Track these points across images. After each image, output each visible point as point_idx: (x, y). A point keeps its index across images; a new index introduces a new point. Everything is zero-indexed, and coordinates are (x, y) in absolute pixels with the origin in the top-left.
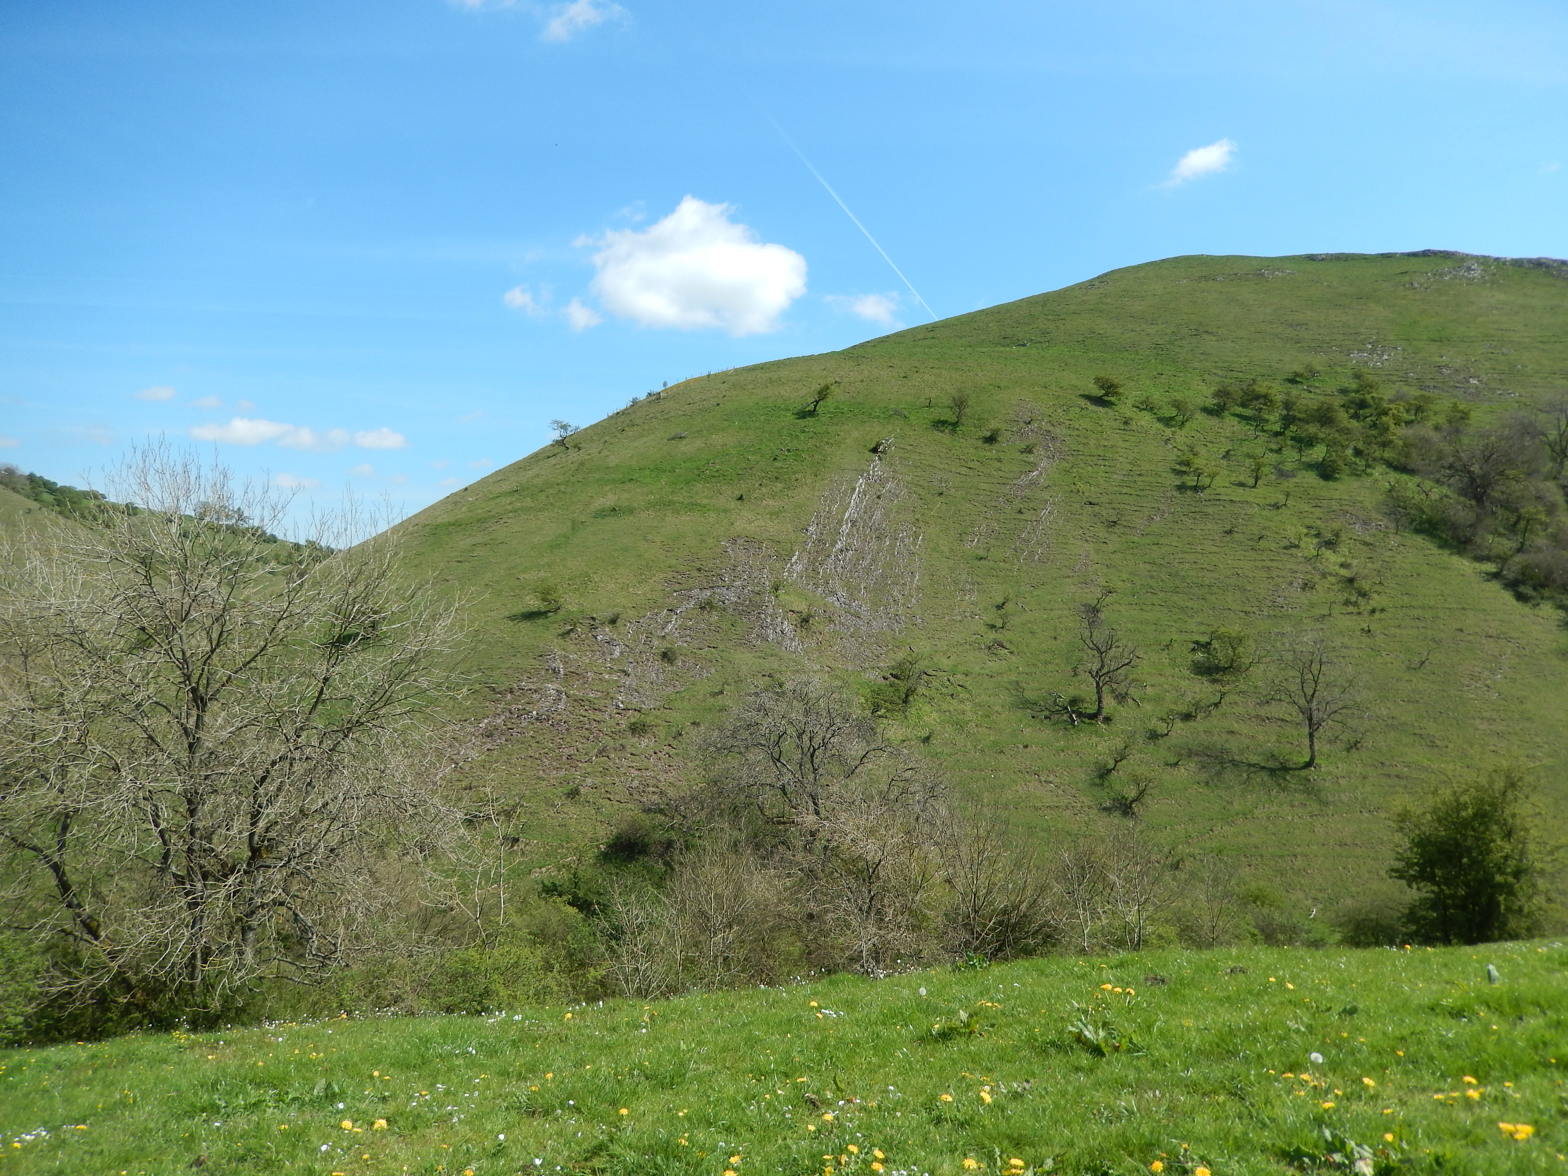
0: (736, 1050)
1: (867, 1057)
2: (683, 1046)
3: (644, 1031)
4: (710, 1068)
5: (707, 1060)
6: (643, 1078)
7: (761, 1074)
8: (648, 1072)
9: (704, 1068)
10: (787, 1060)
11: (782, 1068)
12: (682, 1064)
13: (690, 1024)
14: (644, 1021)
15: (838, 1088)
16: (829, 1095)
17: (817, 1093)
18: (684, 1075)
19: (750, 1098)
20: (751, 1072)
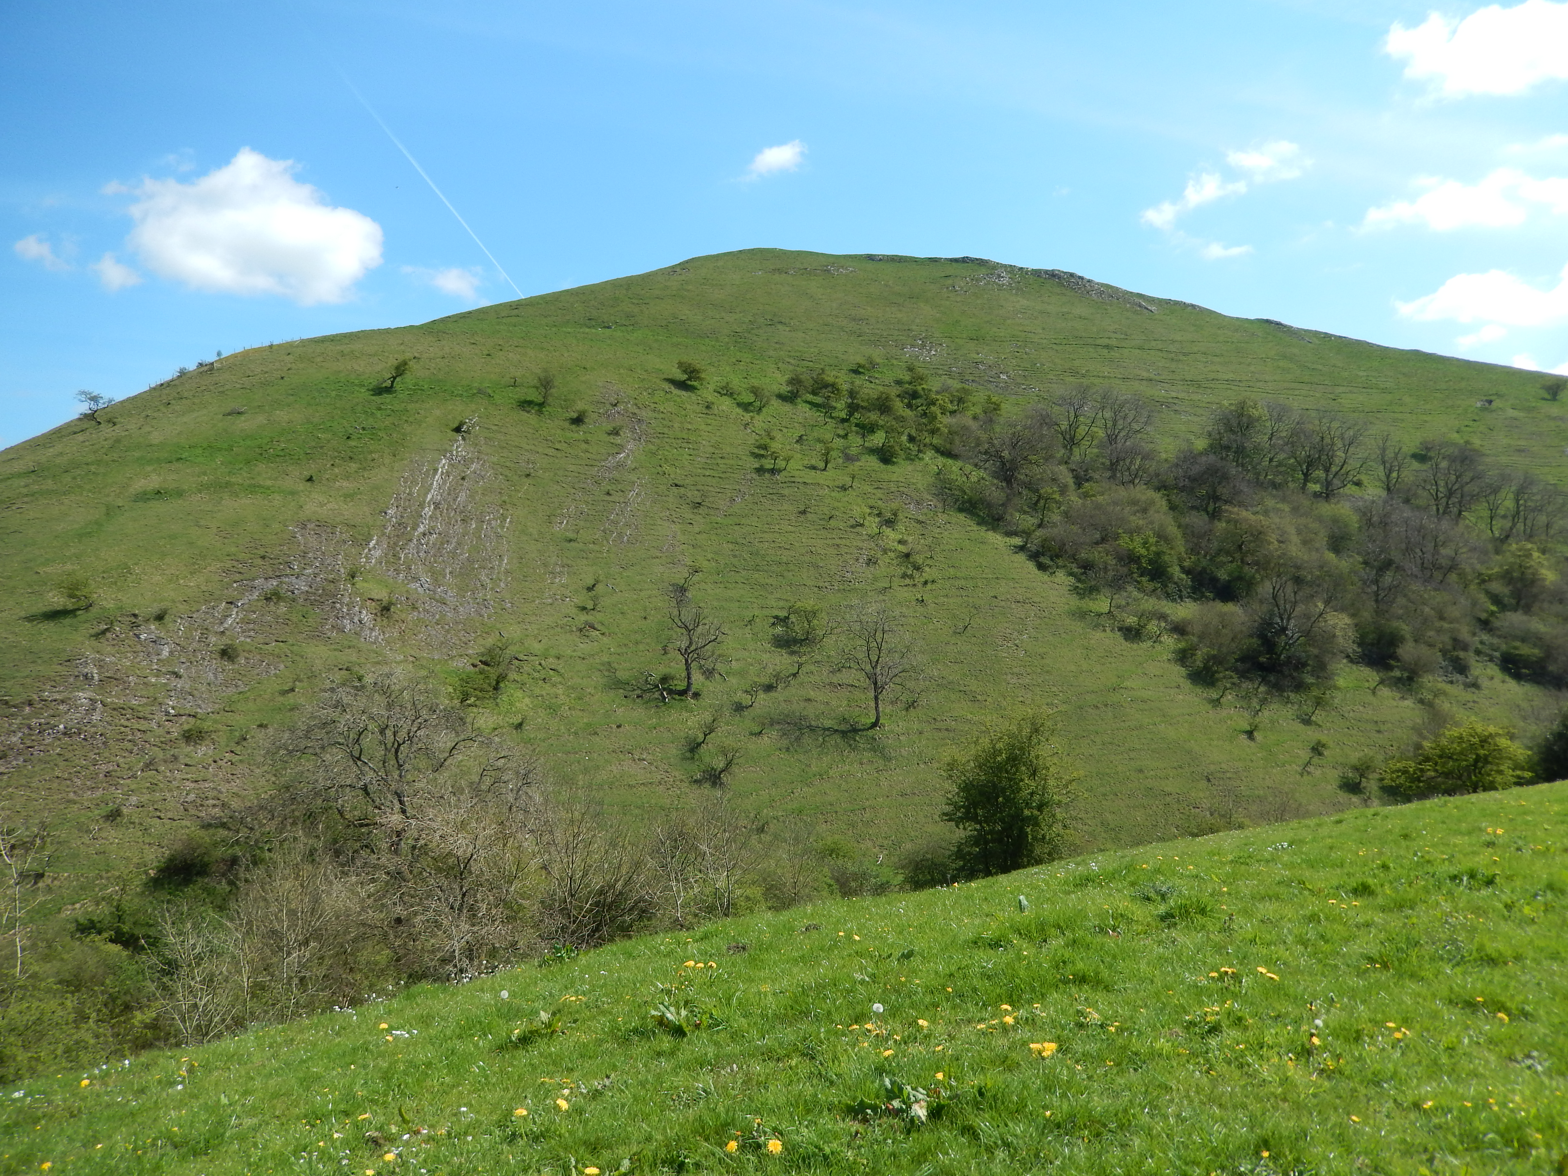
0: (288, 1094)
1: (442, 1077)
2: (224, 1100)
3: (180, 1087)
4: (255, 1121)
5: (253, 1111)
6: (169, 1148)
7: (316, 1117)
8: (177, 1139)
9: (248, 1122)
10: (349, 1096)
11: (342, 1107)
12: (220, 1123)
13: (237, 1070)
14: (180, 1076)
15: (404, 1121)
16: (394, 1129)
17: (380, 1129)
18: (223, 1135)
19: (301, 1148)
20: (305, 1116)
